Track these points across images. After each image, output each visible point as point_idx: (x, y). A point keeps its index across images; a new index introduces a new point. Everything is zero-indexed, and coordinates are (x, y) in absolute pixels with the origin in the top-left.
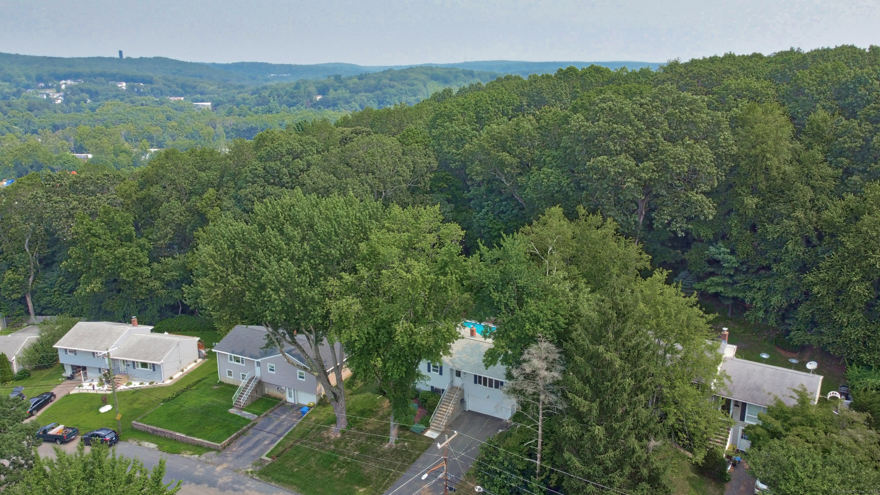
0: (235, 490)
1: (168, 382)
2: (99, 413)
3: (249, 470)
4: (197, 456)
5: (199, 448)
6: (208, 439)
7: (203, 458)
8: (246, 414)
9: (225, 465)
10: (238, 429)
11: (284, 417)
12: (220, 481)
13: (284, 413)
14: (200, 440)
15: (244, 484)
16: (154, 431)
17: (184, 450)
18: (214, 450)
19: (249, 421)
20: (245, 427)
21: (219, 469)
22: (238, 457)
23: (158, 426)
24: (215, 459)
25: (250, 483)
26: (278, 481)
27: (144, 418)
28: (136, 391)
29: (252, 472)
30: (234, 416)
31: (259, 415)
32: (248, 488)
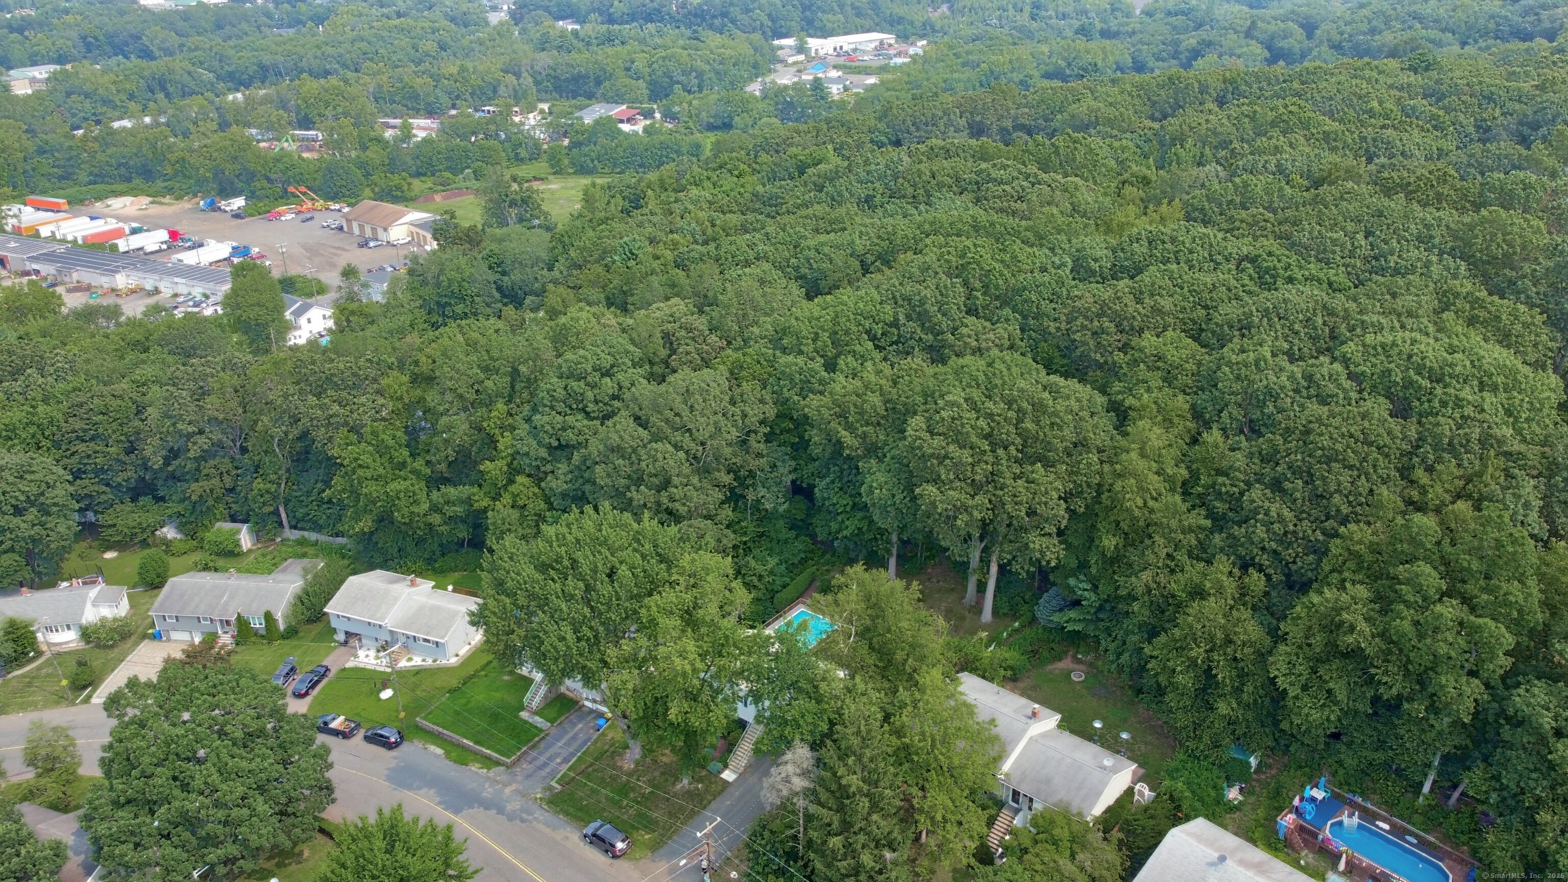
0: (523, 821)
1: (453, 660)
2: (380, 699)
3: (538, 796)
4: (485, 771)
5: (489, 763)
6: (497, 751)
7: (491, 774)
8: (538, 721)
9: (514, 786)
10: (530, 741)
11: (580, 726)
12: (509, 807)
13: (580, 722)
14: (488, 751)
15: (532, 814)
16: (440, 733)
17: (472, 761)
18: (503, 765)
19: (541, 730)
20: (537, 739)
21: (507, 791)
22: (528, 776)
23: (444, 728)
24: (504, 778)
25: (538, 814)
26: (567, 814)
27: (430, 713)
28: (418, 672)
29: (541, 799)
30: (526, 722)
31: (552, 721)
32: (536, 818)
